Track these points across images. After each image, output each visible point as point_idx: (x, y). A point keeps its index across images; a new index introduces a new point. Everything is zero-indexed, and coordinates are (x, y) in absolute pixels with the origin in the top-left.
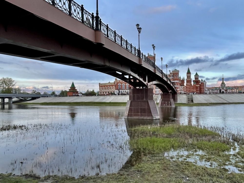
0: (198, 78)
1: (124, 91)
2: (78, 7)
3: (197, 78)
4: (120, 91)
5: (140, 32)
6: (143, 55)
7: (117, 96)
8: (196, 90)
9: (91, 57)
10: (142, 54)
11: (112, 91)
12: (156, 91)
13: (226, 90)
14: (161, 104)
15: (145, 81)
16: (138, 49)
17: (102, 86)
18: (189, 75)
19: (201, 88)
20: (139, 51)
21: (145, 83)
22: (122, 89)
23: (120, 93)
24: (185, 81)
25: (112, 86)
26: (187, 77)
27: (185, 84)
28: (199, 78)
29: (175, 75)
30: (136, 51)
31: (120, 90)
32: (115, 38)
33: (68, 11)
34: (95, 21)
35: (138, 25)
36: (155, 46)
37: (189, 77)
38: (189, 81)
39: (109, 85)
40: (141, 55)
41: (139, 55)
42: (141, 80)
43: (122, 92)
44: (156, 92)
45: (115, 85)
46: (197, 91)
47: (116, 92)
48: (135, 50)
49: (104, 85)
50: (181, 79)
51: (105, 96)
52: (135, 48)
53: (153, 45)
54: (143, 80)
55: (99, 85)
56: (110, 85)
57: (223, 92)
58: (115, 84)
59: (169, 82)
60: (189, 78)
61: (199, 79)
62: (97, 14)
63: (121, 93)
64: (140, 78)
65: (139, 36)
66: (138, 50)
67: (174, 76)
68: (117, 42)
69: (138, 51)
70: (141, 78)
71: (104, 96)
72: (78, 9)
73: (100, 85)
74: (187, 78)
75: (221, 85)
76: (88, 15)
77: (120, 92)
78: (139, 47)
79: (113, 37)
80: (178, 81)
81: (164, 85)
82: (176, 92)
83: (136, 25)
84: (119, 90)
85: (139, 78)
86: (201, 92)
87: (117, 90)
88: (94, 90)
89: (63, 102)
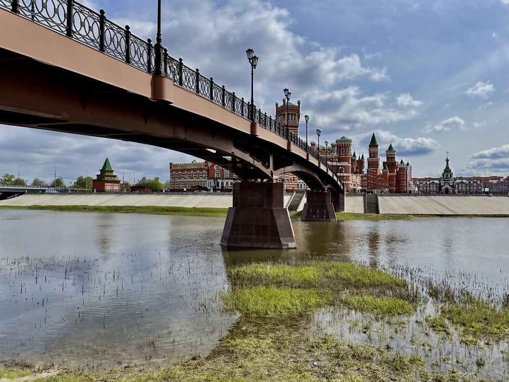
0: (394, 158)
1: (227, 183)
2: (119, 32)
3: (392, 158)
4: (218, 183)
5: (255, 66)
6: (261, 114)
7: (211, 194)
8: (389, 184)
9: (146, 123)
10: (260, 112)
11: (200, 183)
12: (300, 184)
13: (453, 186)
14: (307, 214)
15: (268, 167)
16: (249, 103)
17: (177, 171)
18: (373, 150)
19: (399, 180)
20: (251, 107)
21: (268, 172)
22: (223, 179)
23: (217, 188)
24: (366, 165)
25: (201, 170)
26: (370, 154)
27: (365, 170)
28: (396, 157)
29: (343, 149)
30: (246, 108)
31: (218, 180)
32: (197, 86)
33: (98, 43)
34: (154, 55)
35: (250, 51)
36: (289, 91)
37: (373, 154)
38: (373, 164)
39: (193, 167)
40: (257, 114)
41: (252, 116)
42: (258, 165)
43: (222, 183)
44: (299, 186)
45: (206, 168)
46: (391, 185)
47: (209, 184)
48: (242, 106)
49: (182, 168)
50: (357, 159)
51: (185, 193)
52: (243, 102)
53: (286, 90)
54: (264, 164)
55: (171, 168)
56: (196, 167)
57: (447, 189)
58: (207, 165)
59: (323, 168)
60: (374, 157)
61: (396, 160)
62: (159, 40)
63: (220, 188)
64: (255, 162)
65: (252, 74)
66: (248, 105)
67: (340, 153)
68: (202, 92)
69: (248, 108)
70: (258, 161)
71: (180, 193)
72: (119, 36)
73: (173, 168)
74: (370, 157)
75: (443, 175)
76: (139, 45)
77: (218, 186)
78: (252, 99)
79: (193, 83)
80: (349, 163)
81: (312, 174)
82: (342, 187)
83: (247, 52)
84: (215, 179)
85: (252, 162)
86: (399, 189)
87: (212, 181)
88: (158, 179)
89: (81, 204)
